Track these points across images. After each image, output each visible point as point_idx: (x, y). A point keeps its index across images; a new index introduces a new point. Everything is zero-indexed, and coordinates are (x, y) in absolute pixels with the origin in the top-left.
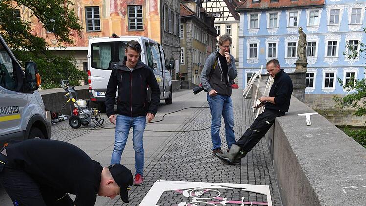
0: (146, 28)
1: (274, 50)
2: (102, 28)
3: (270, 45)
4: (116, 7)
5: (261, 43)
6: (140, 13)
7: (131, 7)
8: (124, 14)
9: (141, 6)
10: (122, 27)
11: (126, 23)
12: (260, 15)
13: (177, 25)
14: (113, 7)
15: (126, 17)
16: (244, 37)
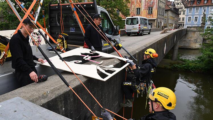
0: (153, 13)
1: (197, 19)
2: (140, 14)
3: (195, 17)
4: (145, 8)
5: (192, 17)
6: (152, 9)
7: (149, 8)
8: (147, 10)
9: (152, 7)
10: (146, 13)
11: (148, 12)
12: (193, 8)
13: (164, 12)
14: (144, 8)
15: (148, 10)
16: (187, 15)
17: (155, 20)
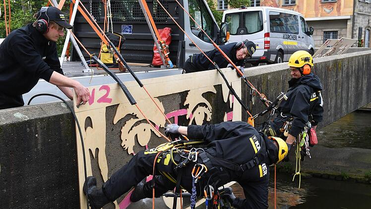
17: (347, 20)
